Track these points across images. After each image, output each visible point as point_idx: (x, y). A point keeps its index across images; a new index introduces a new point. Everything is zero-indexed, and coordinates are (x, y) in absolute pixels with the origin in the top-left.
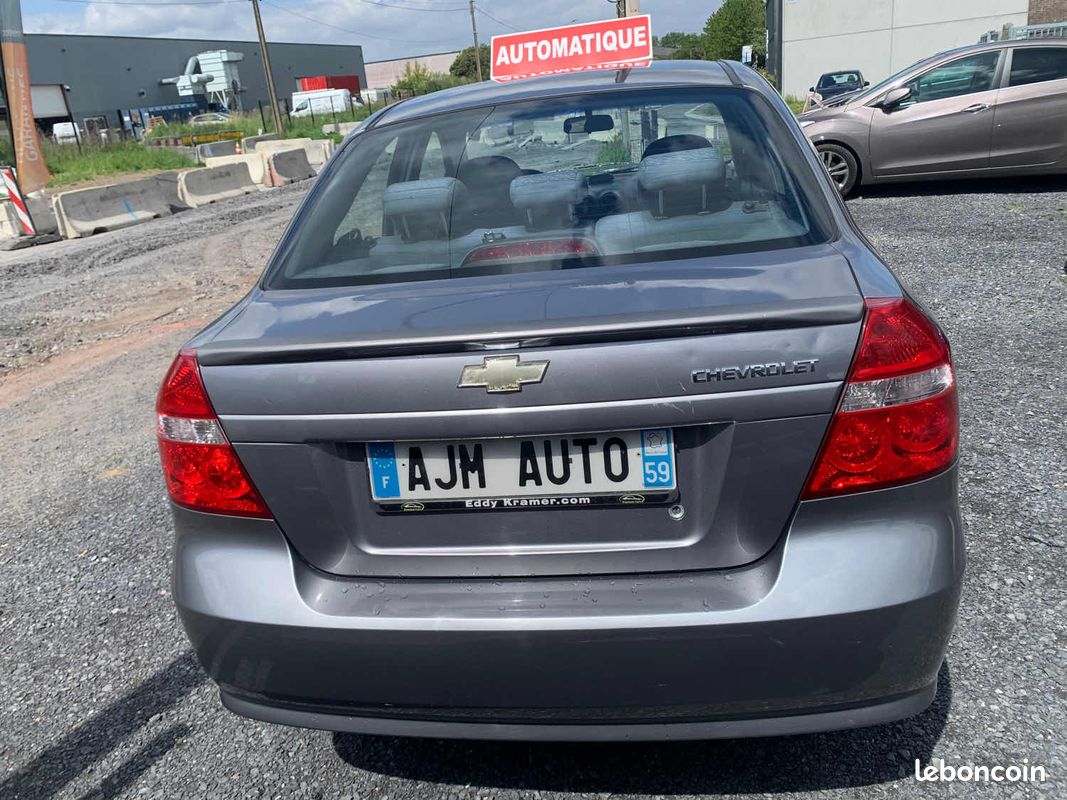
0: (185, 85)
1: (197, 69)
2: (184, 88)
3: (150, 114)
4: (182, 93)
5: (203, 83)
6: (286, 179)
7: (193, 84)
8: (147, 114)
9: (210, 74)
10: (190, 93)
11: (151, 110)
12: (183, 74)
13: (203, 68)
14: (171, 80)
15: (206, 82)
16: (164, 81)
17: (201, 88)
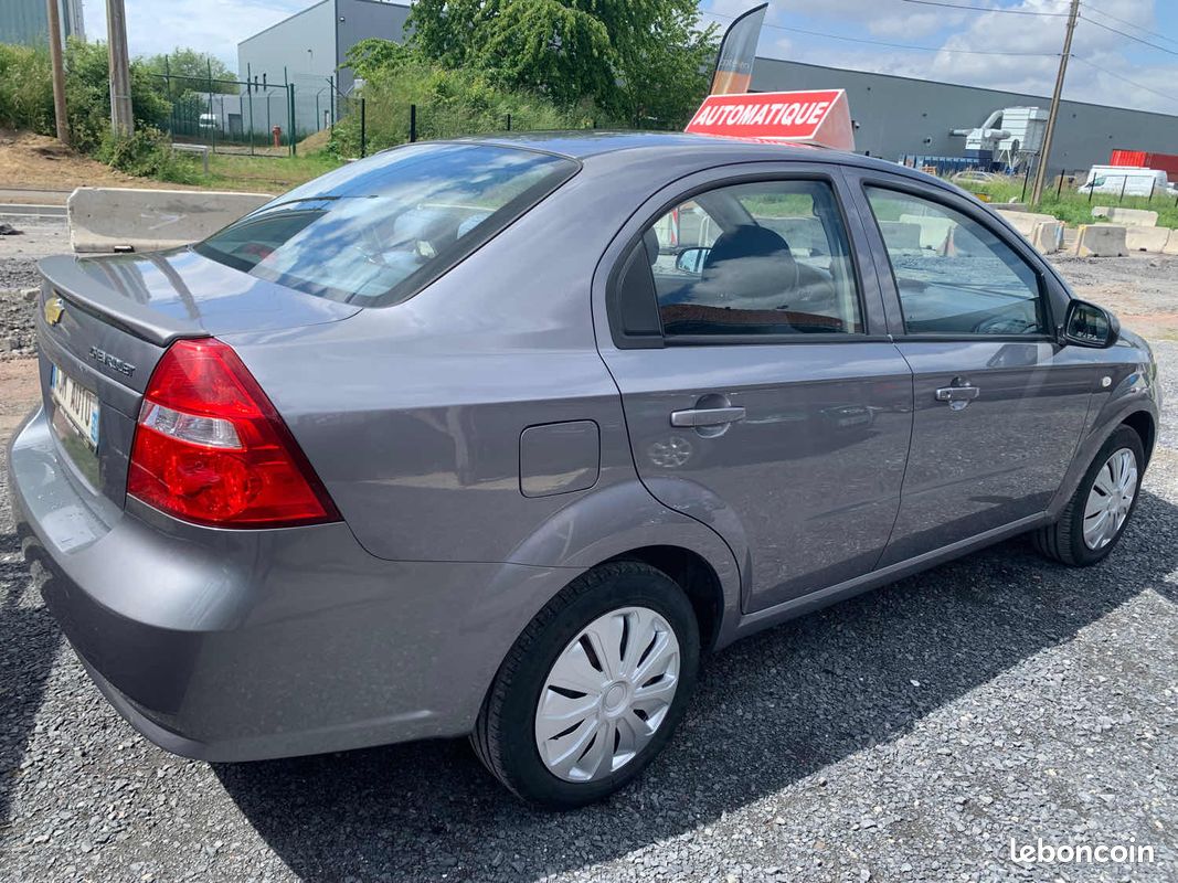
0: (975, 139)
1: (997, 124)
2: (973, 142)
3: (925, 162)
4: (968, 147)
5: (996, 140)
6: (962, 252)
7: (984, 139)
8: (921, 162)
9: (1010, 130)
10: (978, 147)
11: (928, 158)
12: (979, 127)
13: (1004, 124)
14: (964, 131)
15: (1000, 139)
16: (956, 132)
17: (992, 144)
